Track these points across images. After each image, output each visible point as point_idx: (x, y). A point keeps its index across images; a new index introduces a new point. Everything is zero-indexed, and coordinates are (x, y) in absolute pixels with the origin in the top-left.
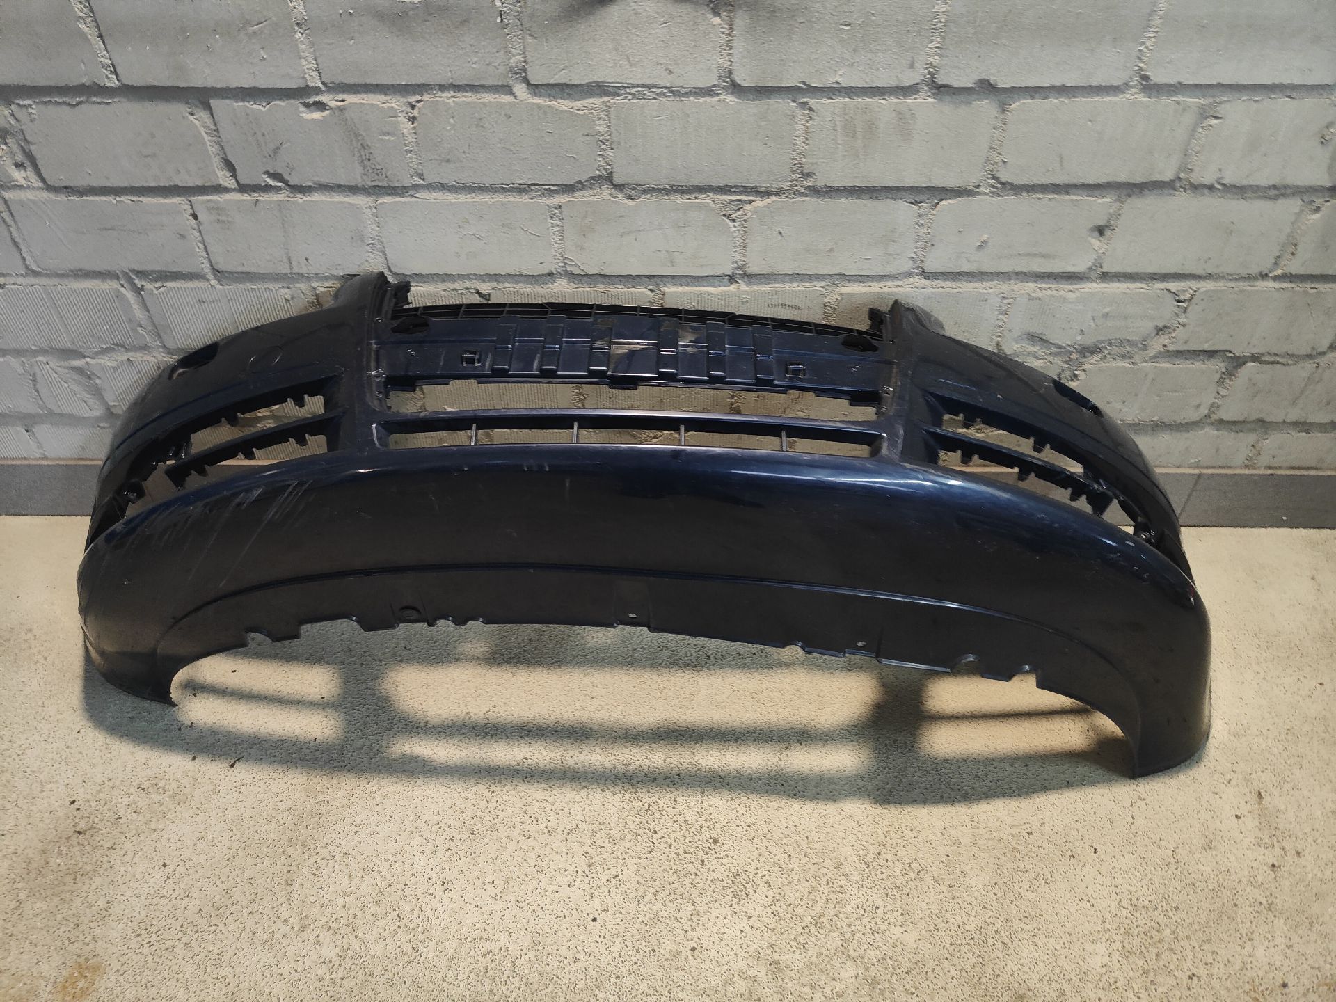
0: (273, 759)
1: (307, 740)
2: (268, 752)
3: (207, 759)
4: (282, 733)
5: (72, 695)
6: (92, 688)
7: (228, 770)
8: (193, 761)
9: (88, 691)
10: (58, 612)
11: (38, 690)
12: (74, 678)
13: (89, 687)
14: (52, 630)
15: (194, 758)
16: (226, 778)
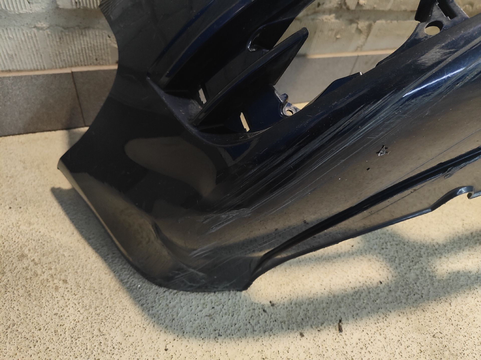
0: (365, 311)
1: (375, 285)
2: (357, 306)
3: (315, 332)
4: (352, 285)
5: (127, 312)
6: (142, 298)
7: (341, 335)
8: (304, 338)
9: (140, 302)
10: (43, 230)
11: (81, 318)
12: (115, 294)
13: (138, 298)
14: (50, 250)
15: (302, 335)
16: (346, 343)
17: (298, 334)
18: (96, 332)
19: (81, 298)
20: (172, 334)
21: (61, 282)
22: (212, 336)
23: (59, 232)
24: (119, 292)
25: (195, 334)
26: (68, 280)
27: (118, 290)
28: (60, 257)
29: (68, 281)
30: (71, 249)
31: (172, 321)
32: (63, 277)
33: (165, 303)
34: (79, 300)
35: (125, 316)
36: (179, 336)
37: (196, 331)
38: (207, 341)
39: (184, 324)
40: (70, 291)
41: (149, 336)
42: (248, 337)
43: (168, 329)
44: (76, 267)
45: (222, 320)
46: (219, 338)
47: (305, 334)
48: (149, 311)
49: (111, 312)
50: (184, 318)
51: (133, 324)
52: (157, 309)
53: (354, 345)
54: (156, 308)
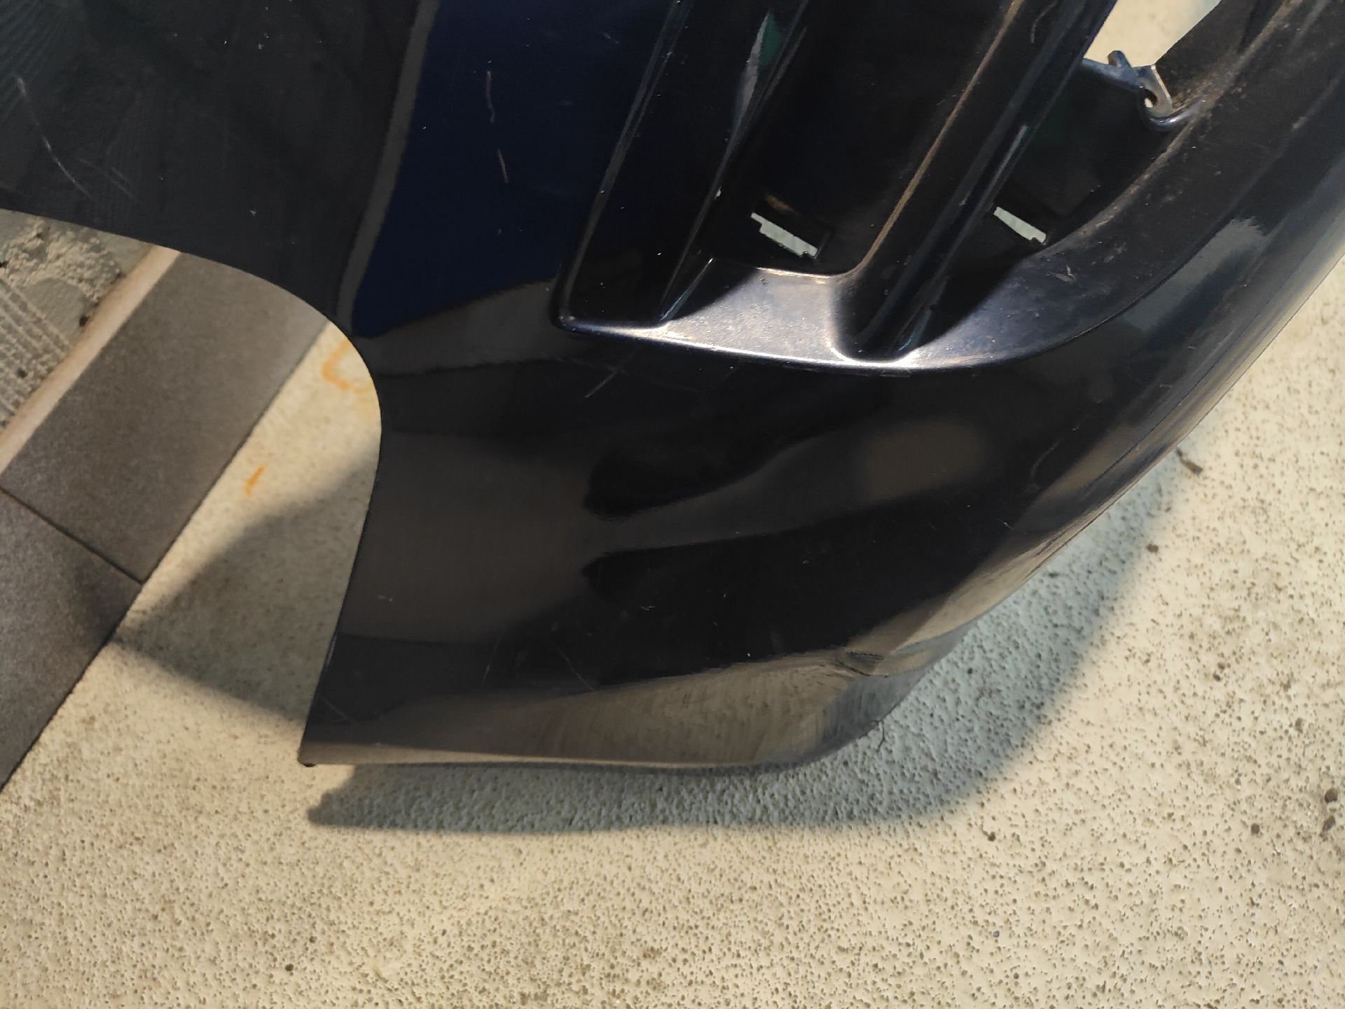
5: (842, 861)
6: (832, 805)
7: (1205, 478)
8: (1161, 550)
9: (840, 816)
10: (441, 921)
11: (781, 973)
12: (774, 858)
13: (826, 812)
14: (524, 939)
15: (1153, 549)
16: (1227, 483)
17: (1147, 556)
18: (843, 961)
19: (726, 942)
20: (965, 801)
21: (645, 964)
22: (1029, 722)
23: (487, 884)
24: (778, 846)
25: (1001, 753)
26: (651, 944)
27: (771, 843)
28: (568, 924)
29: (656, 946)
30: (566, 884)
31: (938, 779)
32: (636, 953)
33: (883, 763)
34: (729, 949)
35: (850, 874)
36: (982, 789)
37: (995, 746)
38: (1033, 742)
39: (961, 760)
40: (687, 956)
41: (936, 853)
42: (1084, 655)
43: (949, 802)
44: (629, 904)
45: (1012, 675)
46: (1044, 711)
47: (1156, 542)
48: (876, 811)
49: (817, 898)
50: (950, 749)
51: (881, 867)
52: (885, 789)
53: (1240, 473)
54: (881, 792)
